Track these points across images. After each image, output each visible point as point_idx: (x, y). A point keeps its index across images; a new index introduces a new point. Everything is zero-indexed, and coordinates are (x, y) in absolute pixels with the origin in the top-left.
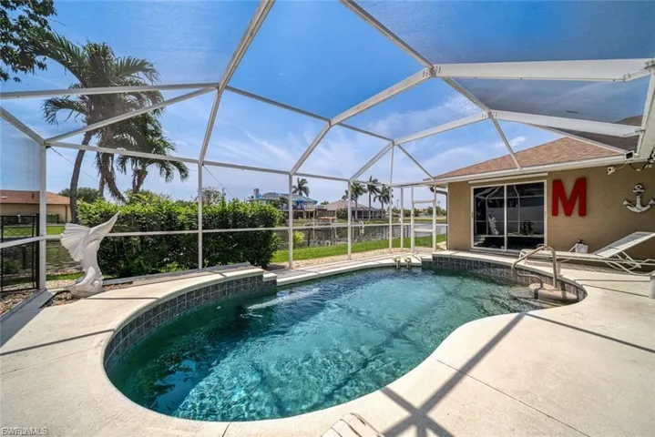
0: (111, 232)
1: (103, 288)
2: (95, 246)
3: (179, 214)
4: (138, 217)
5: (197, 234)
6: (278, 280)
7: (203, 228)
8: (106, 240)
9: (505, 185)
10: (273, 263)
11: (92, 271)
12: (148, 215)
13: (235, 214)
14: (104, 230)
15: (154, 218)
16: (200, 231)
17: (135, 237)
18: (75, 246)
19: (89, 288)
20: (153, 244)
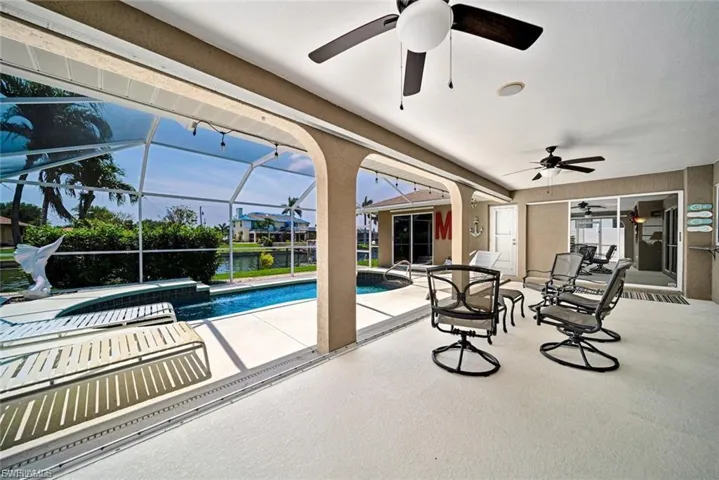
0: (57, 251)
1: (51, 295)
2: (44, 262)
3: (121, 237)
4: (83, 240)
5: (138, 254)
6: (211, 291)
7: (144, 249)
8: (52, 258)
9: (412, 215)
10: (214, 279)
11: (41, 280)
12: (90, 238)
13: (176, 237)
14: (52, 249)
15: (97, 240)
16: (141, 251)
17: (79, 255)
18: (26, 261)
19: (39, 293)
20: (97, 262)
